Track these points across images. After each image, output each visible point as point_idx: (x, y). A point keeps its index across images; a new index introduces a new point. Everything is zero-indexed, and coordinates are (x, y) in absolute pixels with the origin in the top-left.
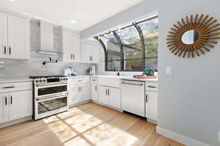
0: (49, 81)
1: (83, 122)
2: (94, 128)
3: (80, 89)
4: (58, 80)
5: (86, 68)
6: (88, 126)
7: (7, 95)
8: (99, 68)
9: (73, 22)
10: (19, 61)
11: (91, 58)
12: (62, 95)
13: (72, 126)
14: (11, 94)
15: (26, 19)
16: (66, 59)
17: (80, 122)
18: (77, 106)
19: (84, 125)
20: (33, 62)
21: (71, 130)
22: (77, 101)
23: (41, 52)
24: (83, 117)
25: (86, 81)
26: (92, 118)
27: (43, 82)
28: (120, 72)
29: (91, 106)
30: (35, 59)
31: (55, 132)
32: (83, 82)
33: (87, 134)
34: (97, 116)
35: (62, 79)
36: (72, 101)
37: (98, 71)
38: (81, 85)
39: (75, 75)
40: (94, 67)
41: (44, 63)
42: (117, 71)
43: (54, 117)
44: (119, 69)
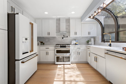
0: (61, 47)
1: (72, 75)
2: (74, 81)
3: (79, 53)
4: (65, 47)
5: (87, 40)
6: (72, 79)
7: (47, 51)
8: (97, 40)
9: (73, 13)
10: (54, 38)
11: (89, 33)
12: (67, 55)
13: (65, 74)
14: (48, 51)
15: (54, 19)
16: (72, 35)
17: (70, 74)
18: (77, 63)
19: (71, 76)
20: (59, 38)
21: (63, 76)
22: (77, 60)
23: (60, 33)
24: (74, 71)
25: (83, 49)
26: (79, 75)
27: (58, 47)
28: (112, 43)
29: (86, 66)
30: (59, 36)
31: (57, 73)
32: (81, 49)
33: (67, 83)
34: (83, 75)
35: (67, 46)
36: (73, 59)
37: (96, 42)
38: (80, 51)
39: (77, 44)
40: (92, 39)
41: (63, 38)
42: (109, 42)
43: (63, 65)
44: (110, 41)
